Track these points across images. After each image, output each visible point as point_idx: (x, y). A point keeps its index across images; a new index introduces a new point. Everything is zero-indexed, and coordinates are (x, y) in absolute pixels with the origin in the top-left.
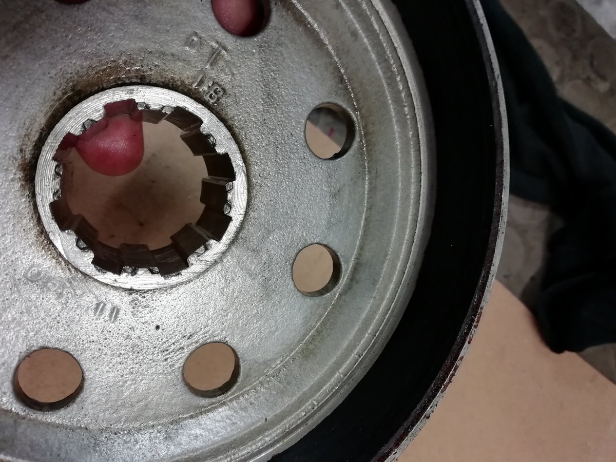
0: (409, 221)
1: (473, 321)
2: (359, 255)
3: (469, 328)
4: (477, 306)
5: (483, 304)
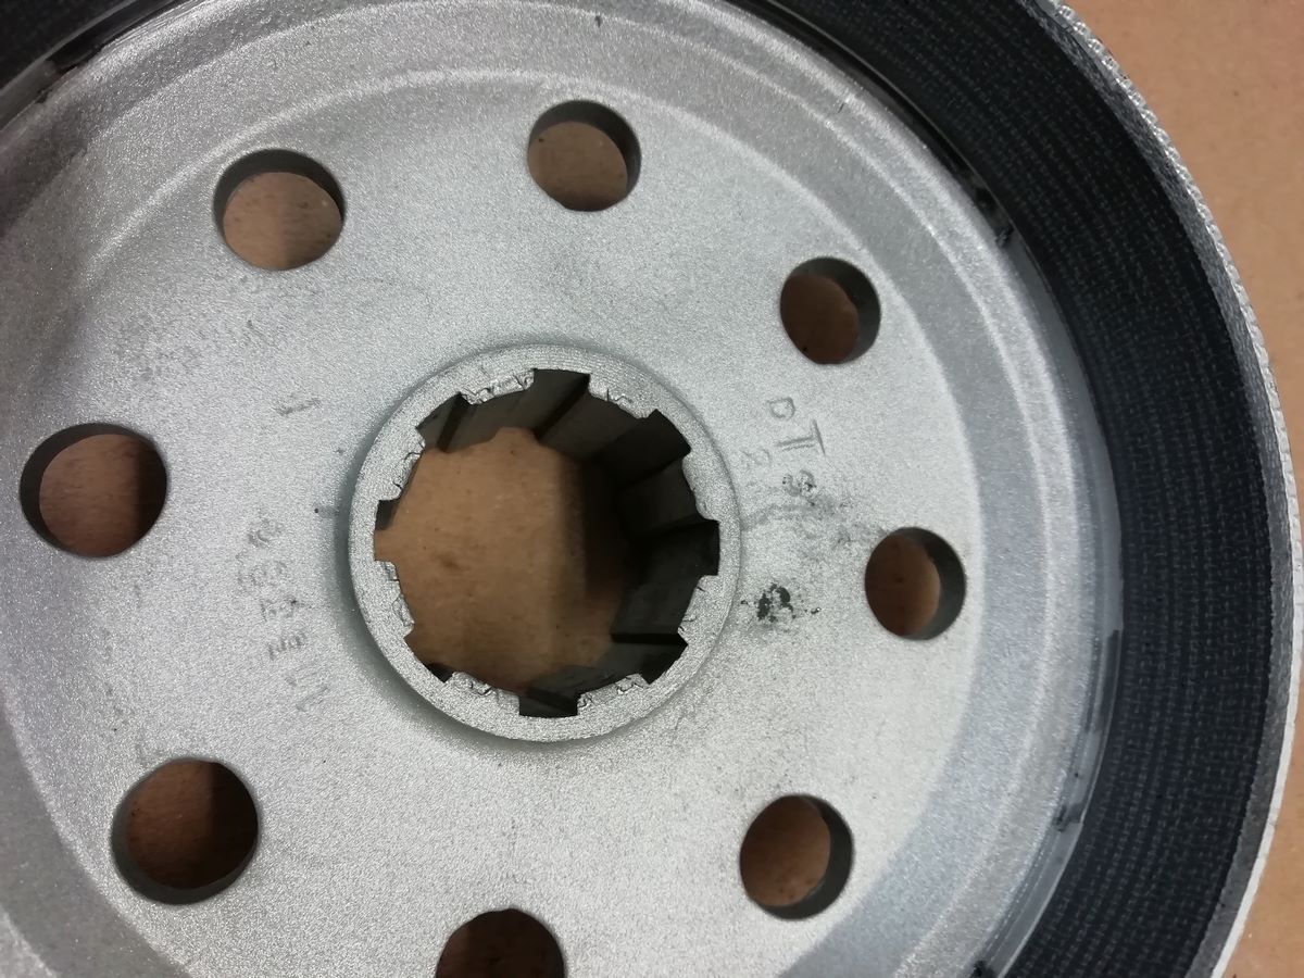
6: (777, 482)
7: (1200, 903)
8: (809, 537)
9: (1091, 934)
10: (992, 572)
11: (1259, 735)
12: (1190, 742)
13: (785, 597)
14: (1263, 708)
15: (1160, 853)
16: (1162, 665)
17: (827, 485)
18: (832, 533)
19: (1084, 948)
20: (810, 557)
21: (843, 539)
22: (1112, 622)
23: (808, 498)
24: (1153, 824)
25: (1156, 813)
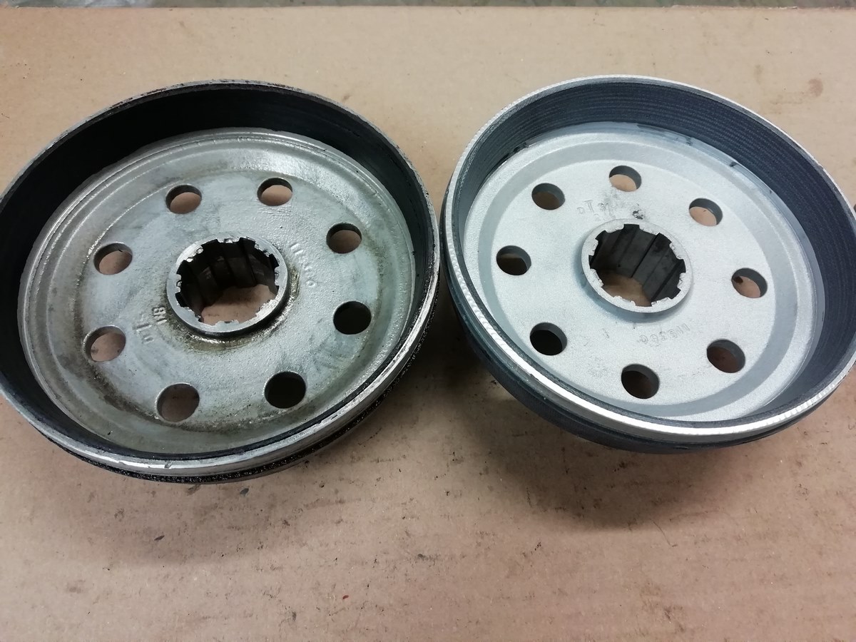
0: (110, 184)
1: (120, 106)
2: (154, 190)
3: (126, 104)
4: (112, 110)
5: (108, 109)
6: (603, 213)
7: (721, 107)
8: (617, 205)
9: (726, 135)
10: (620, 158)
11: (679, 90)
12: (677, 107)
13: (635, 212)
14: (673, 89)
15: (706, 117)
16: (654, 113)
17: (601, 200)
18: (615, 199)
19: (729, 137)
20: (623, 205)
21: (616, 196)
22: (635, 126)
23: (605, 205)
24: (698, 118)
25: (696, 117)
